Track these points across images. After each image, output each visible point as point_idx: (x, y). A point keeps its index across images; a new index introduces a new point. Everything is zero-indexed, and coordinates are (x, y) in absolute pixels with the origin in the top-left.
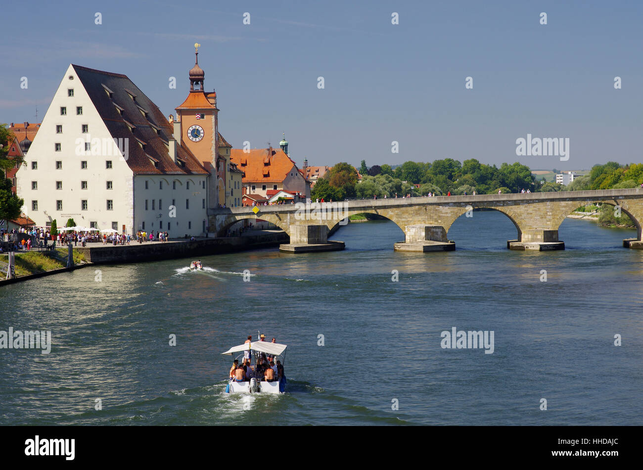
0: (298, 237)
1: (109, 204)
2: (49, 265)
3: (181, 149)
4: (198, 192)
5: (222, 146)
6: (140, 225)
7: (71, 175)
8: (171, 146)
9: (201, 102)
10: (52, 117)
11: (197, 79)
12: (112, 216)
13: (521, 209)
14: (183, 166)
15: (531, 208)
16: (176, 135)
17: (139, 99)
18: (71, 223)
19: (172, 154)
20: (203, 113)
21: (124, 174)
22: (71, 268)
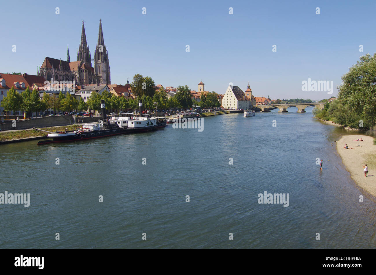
0: (263, 110)
1: (234, 105)
2: (222, 113)
3: (246, 97)
4: (248, 103)
5: (252, 97)
6: (239, 108)
7: (229, 101)
8: (244, 96)
9: (249, 90)
10: (227, 93)
11: (249, 87)
12: (234, 106)
13: (299, 106)
14: (246, 99)
15: (300, 106)
16: (245, 95)
17: (240, 90)
18: (229, 107)
19: (244, 98)
20: (249, 92)
21: (236, 100)
22: (226, 113)
